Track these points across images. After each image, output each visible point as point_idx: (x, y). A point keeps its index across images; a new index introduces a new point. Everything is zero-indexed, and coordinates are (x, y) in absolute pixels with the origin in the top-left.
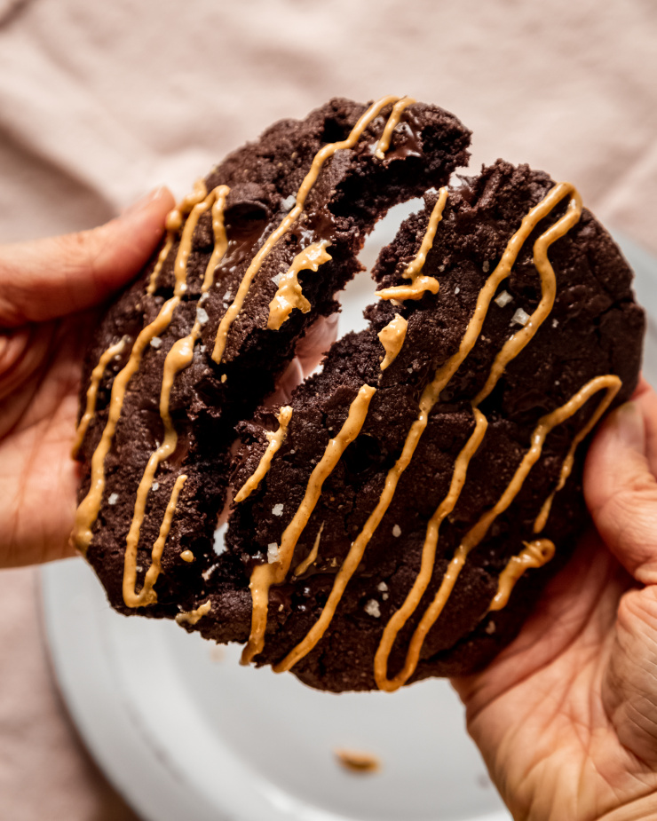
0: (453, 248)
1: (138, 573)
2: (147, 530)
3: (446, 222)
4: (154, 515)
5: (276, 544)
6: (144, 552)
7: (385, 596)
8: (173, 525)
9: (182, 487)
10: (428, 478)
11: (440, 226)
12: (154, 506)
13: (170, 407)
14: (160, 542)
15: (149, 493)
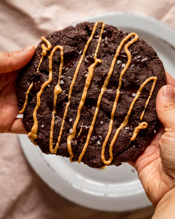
0: (104, 52)
1: (53, 145)
2: (55, 134)
3: (101, 46)
4: (56, 130)
5: (72, 129)
6: (54, 139)
7: (101, 139)
8: (63, 133)
9: (64, 123)
10: (106, 108)
11: (100, 46)
12: (56, 128)
13: (57, 103)
14: (60, 137)
15: (54, 125)
